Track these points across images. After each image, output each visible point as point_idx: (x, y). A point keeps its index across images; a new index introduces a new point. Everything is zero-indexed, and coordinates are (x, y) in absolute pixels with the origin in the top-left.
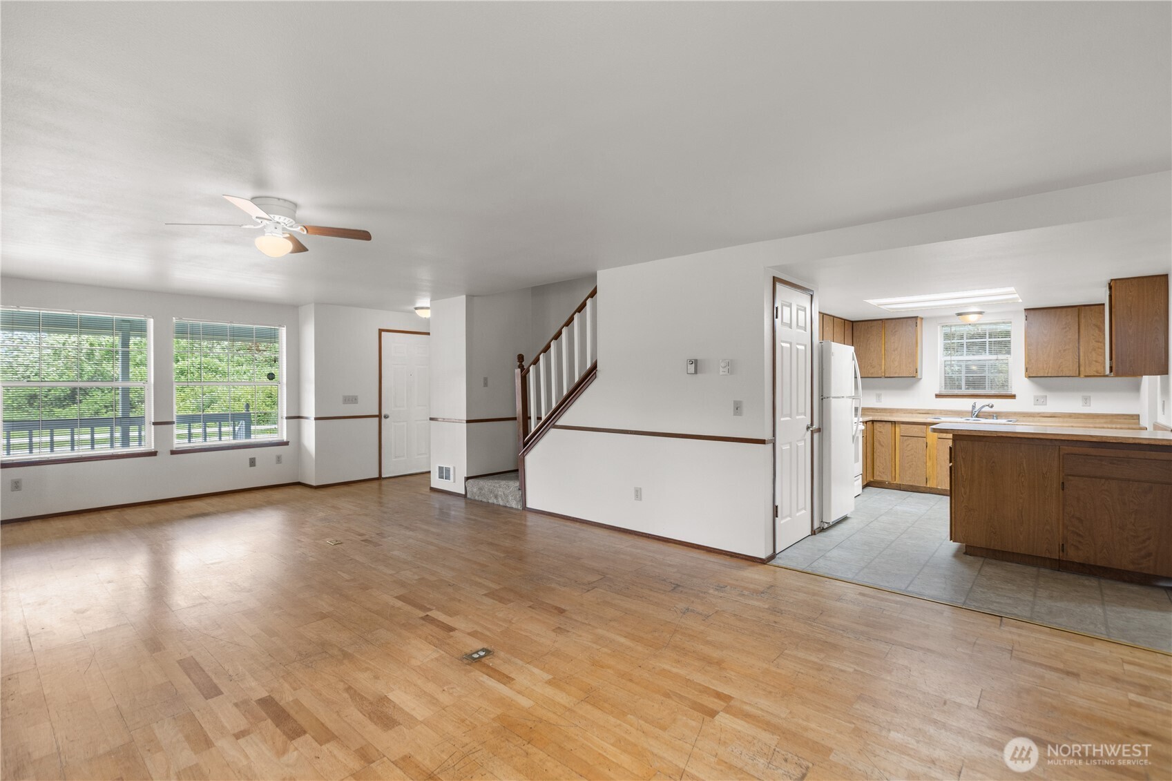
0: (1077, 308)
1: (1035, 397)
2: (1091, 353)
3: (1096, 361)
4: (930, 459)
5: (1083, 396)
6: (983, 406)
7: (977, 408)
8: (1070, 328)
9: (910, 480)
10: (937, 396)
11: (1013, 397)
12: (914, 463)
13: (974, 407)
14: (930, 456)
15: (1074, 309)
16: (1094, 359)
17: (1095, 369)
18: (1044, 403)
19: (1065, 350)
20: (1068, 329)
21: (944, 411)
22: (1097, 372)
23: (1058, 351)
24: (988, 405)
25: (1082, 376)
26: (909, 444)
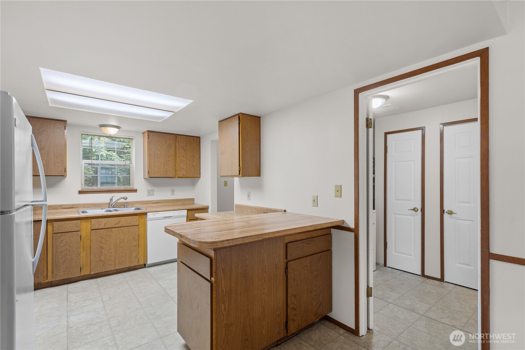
0: (174, 135)
1: (148, 190)
2: (181, 163)
3: (183, 169)
4: (84, 250)
5: (171, 189)
6: (118, 199)
7: (114, 201)
8: (171, 147)
9: (64, 274)
10: (80, 192)
11: (135, 191)
12: (68, 257)
13: (111, 200)
14: (83, 247)
15: (173, 135)
16: (182, 167)
17: (182, 173)
18: (153, 195)
19: (169, 161)
20: (170, 147)
21: (87, 204)
22: (184, 175)
23: (165, 161)
24: (124, 198)
25: (176, 177)
26: (63, 240)
